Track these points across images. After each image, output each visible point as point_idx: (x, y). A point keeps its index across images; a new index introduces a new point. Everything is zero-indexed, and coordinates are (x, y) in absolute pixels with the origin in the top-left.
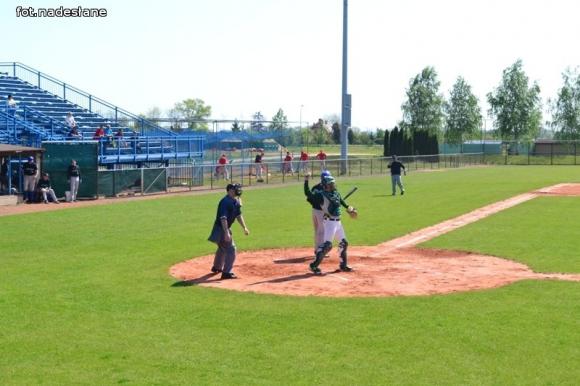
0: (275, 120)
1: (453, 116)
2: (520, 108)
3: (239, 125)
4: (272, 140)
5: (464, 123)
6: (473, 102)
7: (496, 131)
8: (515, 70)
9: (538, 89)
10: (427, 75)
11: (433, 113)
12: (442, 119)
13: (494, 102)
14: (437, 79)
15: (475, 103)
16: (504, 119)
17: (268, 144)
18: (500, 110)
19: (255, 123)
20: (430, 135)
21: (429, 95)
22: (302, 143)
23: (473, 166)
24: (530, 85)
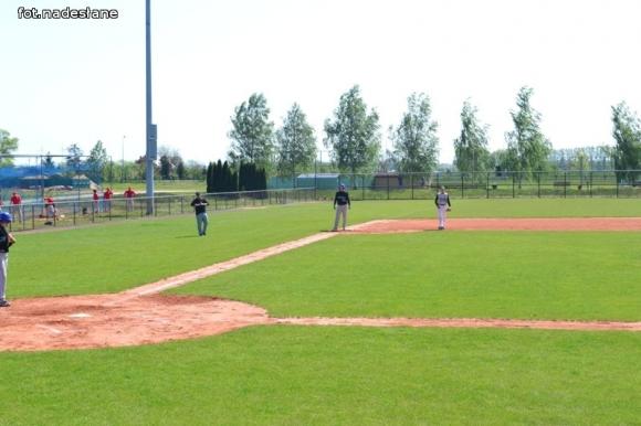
0: (93, 153)
1: (285, 147)
2: (357, 136)
3: (53, 159)
4: (83, 177)
5: (298, 155)
6: (308, 131)
7: (333, 164)
8: (352, 95)
9: (376, 117)
10: (255, 102)
11: (263, 143)
12: (273, 150)
13: (330, 131)
14: (267, 106)
15: (309, 133)
16: (342, 150)
17: (79, 180)
18: (336, 138)
19: (69, 157)
20: (258, 167)
21: (259, 123)
22: (125, 179)
23: (302, 203)
24: (368, 113)
